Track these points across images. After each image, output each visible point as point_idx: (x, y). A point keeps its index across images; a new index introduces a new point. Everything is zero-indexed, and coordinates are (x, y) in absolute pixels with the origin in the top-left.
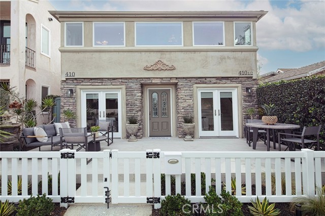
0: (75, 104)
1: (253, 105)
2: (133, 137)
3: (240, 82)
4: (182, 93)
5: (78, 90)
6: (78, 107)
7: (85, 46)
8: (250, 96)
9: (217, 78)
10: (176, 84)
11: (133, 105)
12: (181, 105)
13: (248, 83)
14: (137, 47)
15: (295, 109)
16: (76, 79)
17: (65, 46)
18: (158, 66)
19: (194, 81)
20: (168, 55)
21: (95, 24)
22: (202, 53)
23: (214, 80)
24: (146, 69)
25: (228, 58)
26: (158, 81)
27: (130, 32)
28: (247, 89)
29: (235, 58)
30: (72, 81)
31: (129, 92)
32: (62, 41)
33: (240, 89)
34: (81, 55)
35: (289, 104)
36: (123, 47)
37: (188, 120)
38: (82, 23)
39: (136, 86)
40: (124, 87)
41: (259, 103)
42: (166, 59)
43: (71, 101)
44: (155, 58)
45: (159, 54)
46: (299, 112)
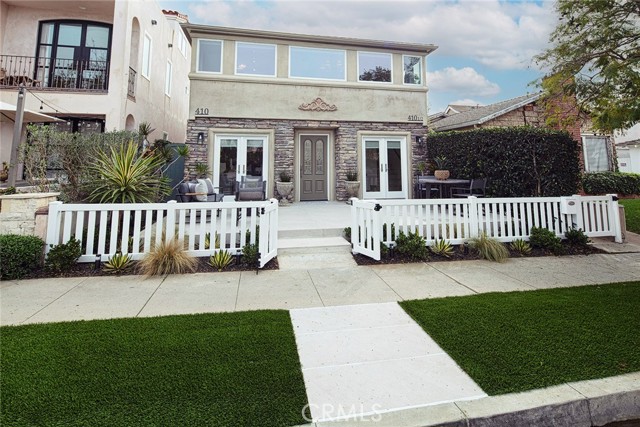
0: (205, 154)
1: (423, 159)
2: (284, 200)
3: (409, 129)
4: (344, 141)
5: (211, 134)
6: (210, 158)
7: (224, 73)
8: (420, 147)
9: (384, 123)
10: (336, 130)
11: (284, 156)
12: (343, 157)
13: (418, 131)
14: (292, 79)
15: (465, 163)
16: (209, 118)
17: (197, 71)
18: (317, 105)
19: (358, 126)
20: (328, 91)
21: (239, 45)
22: (368, 91)
23: (381, 126)
24: (302, 108)
25: (397, 98)
26: (316, 125)
27: (282, 58)
28: (417, 138)
29: (403, 99)
30: (203, 121)
31: (279, 139)
32: (193, 64)
33: (409, 137)
34: (219, 85)
35: (460, 157)
36: (274, 78)
37: (352, 177)
38: (221, 42)
39: (287, 130)
40: (272, 131)
41: (430, 156)
42: (327, 96)
43: (201, 149)
44: (313, 94)
45: (318, 89)
46: (469, 167)
